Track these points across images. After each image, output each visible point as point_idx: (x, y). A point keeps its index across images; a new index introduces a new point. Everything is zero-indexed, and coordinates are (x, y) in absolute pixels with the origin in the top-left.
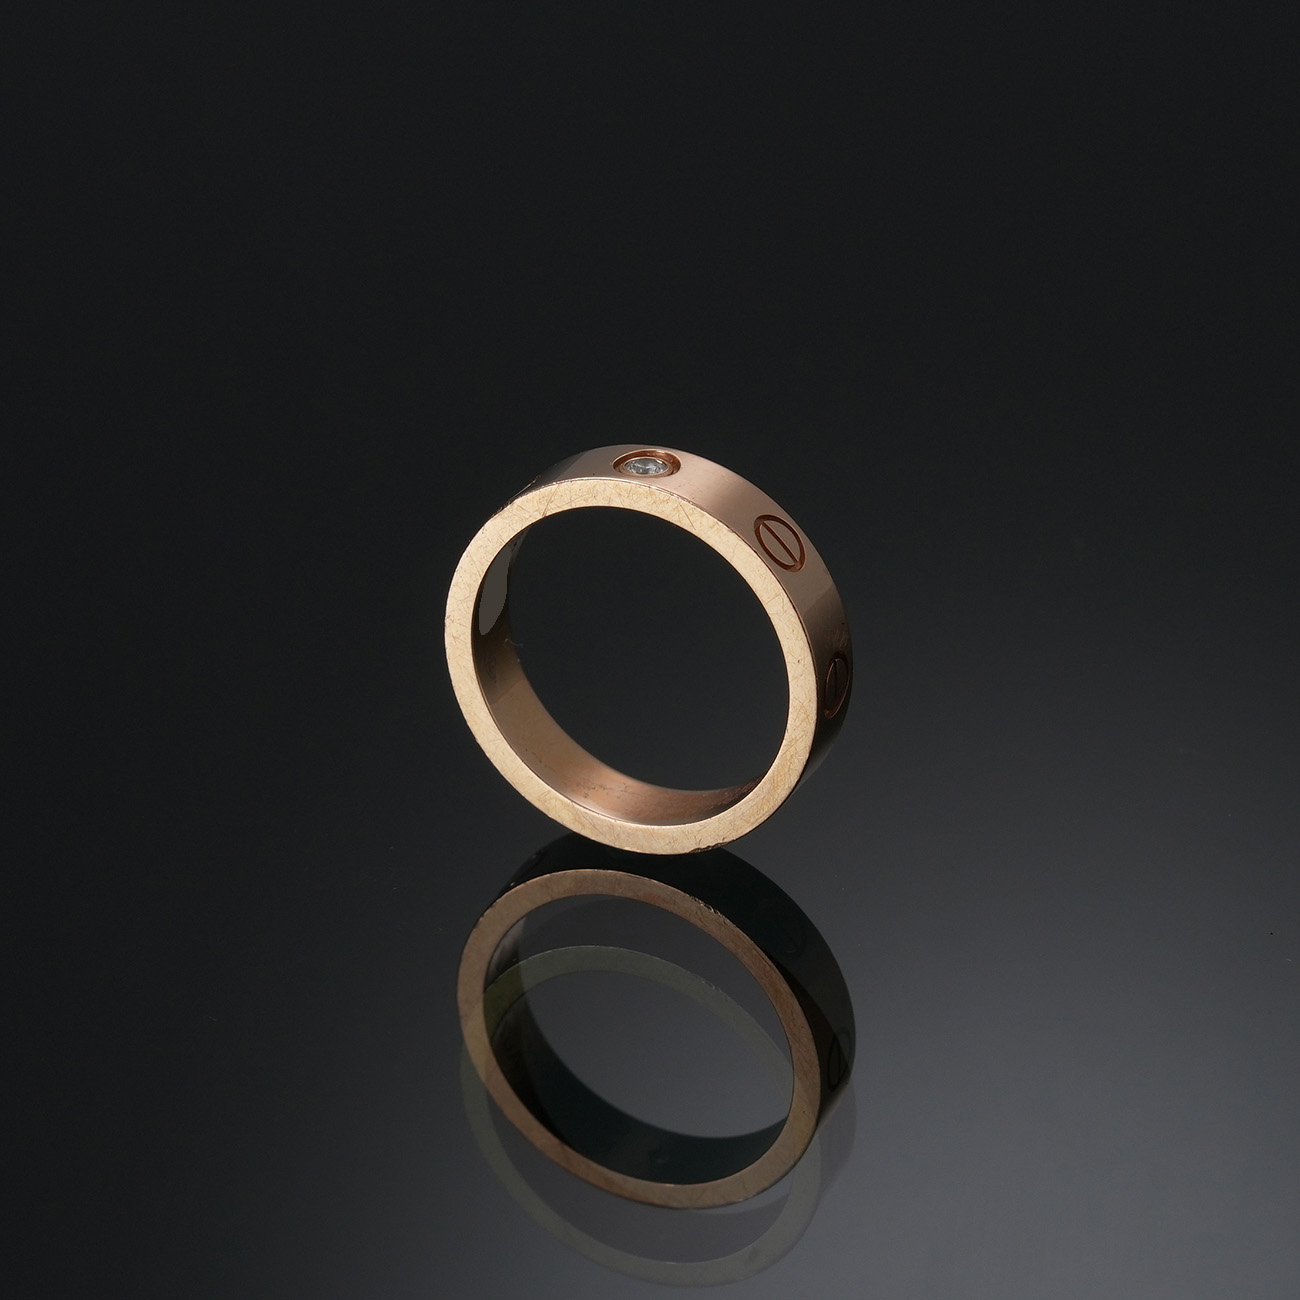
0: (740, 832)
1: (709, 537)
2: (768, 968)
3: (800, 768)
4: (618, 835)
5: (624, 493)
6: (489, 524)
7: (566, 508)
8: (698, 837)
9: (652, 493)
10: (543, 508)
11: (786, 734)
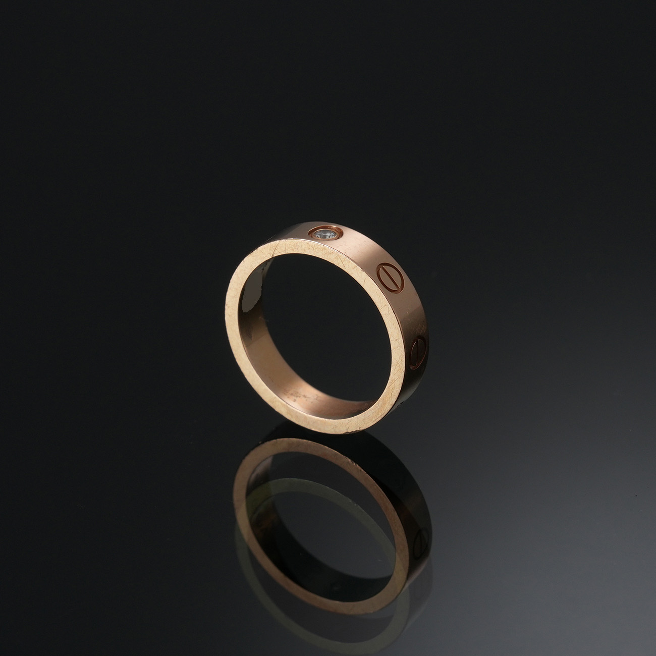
0: (367, 425)
1: (352, 273)
2: (382, 495)
3: (397, 395)
4: (309, 422)
5: (311, 248)
6: (246, 259)
7: (283, 253)
8: (347, 426)
9: (325, 249)
10: (272, 252)
11: (390, 377)
